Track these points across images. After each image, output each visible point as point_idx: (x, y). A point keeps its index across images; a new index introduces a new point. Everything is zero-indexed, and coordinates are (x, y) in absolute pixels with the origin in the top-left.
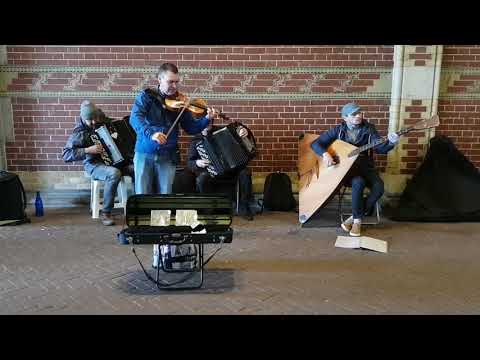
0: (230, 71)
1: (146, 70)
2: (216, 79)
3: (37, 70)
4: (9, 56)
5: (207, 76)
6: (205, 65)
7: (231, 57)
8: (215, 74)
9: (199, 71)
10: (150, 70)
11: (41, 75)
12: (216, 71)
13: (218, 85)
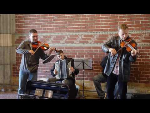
0: (102, 33)
1: (66, 34)
2: (95, 37)
3: (26, 35)
4: (16, 30)
5: (92, 36)
6: (91, 31)
7: (103, 27)
8: (95, 35)
9: (88, 33)
10: (67, 34)
11: (26, 37)
12: (96, 33)
13: (97, 40)
